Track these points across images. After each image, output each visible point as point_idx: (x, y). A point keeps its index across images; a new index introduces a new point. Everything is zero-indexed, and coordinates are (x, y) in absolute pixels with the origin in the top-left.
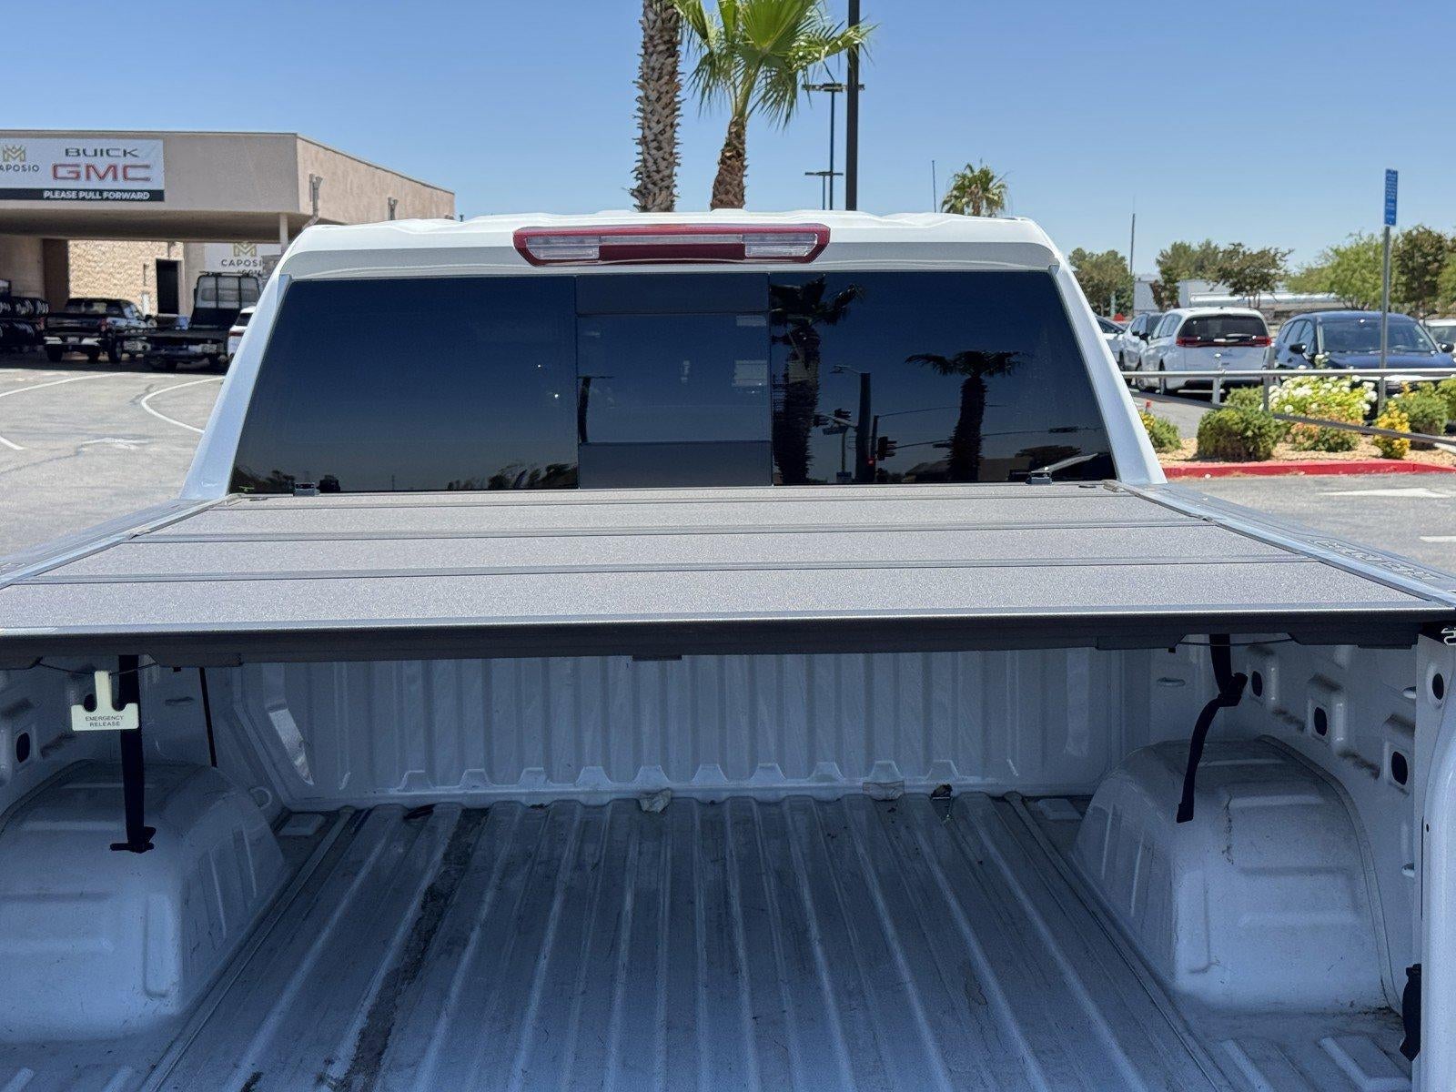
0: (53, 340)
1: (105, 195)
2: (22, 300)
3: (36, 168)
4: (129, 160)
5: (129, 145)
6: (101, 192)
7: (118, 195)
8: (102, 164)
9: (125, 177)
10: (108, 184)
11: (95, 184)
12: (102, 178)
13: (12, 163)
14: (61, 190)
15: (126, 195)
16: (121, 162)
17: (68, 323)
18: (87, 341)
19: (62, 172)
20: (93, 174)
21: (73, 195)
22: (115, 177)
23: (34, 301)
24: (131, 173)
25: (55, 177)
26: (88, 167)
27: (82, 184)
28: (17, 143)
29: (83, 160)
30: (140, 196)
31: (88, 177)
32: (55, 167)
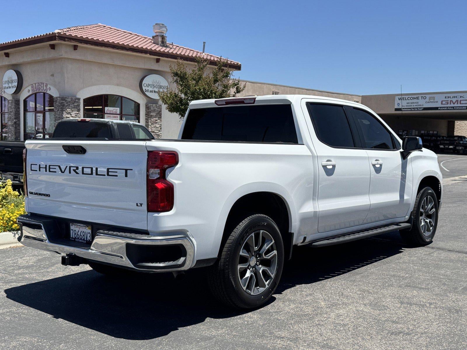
0: (442, 146)
1: (454, 108)
2: (440, 137)
3: (437, 102)
4: (462, 99)
5: (462, 95)
6: (453, 107)
7: (458, 108)
8: (454, 100)
9: (460, 103)
10: (456, 105)
11: (452, 105)
12: (454, 104)
13: (431, 101)
14: (443, 107)
15: (460, 108)
16: (459, 99)
17: (446, 142)
18: (450, 147)
19: (444, 103)
20: (452, 103)
21: (446, 108)
22: (458, 103)
23: (443, 137)
24: (462, 102)
25: (442, 104)
26: (451, 101)
27: (449, 105)
28: (433, 95)
29: (449, 99)
30: (464, 108)
31: (450, 104)
32: (442, 101)
